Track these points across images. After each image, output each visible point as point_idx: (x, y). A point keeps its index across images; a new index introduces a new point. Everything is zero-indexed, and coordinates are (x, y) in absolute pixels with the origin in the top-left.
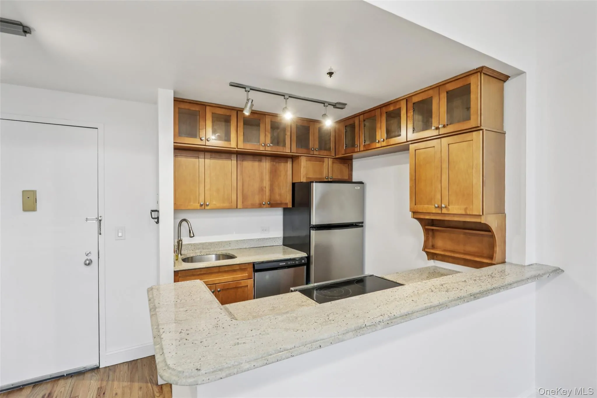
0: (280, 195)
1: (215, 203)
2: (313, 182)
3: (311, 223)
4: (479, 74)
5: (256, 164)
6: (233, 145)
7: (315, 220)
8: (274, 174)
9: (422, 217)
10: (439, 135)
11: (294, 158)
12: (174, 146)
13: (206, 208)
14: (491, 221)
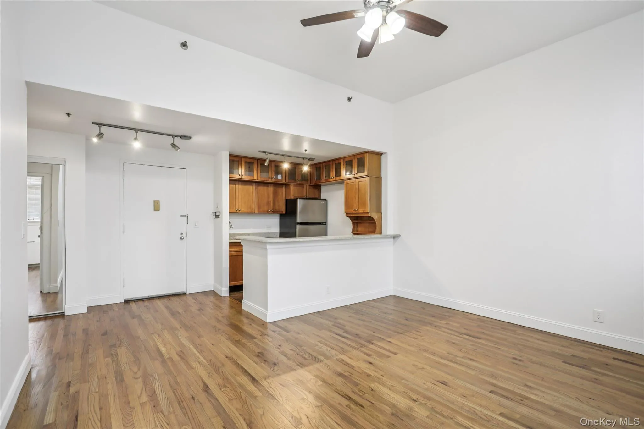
0: (279, 206)
1: (243, 209)
2: (297, 199)
3: (297, 221)
4: (367, 153)
5: (265, 188)
6: (255, 178)
7: (298, 220)
8: (275, 194)
9: (350, 215)
10: (355, 177)
11: (287, 185)
12: (229, 179)
13: (239, 212)
14: (375, 216)
